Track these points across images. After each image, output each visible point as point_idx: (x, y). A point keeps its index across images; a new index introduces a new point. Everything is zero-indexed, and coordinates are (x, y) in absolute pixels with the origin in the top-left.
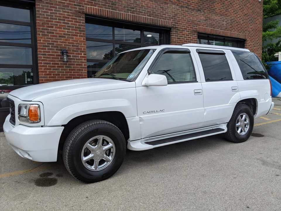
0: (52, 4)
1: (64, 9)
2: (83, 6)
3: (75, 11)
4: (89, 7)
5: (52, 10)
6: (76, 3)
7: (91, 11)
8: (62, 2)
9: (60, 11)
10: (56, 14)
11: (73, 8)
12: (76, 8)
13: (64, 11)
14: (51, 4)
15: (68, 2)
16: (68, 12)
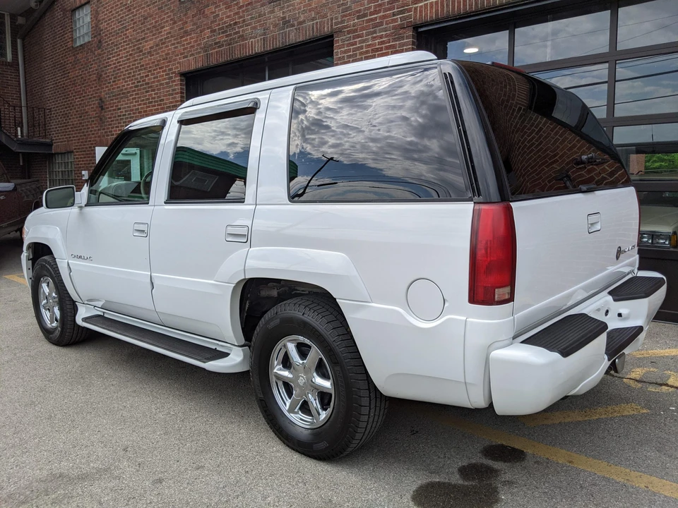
0: (356, 31)
1: (375, 32)
2: (410, 10)
3: (394, 28)
4: (421, 7)
5: (355, 43)
6: (396, 10)
7: (426, 14)
8: (372, 20)
9: (368, 39)
10: (362, 48)
11: (390, 23)
12: (396, 20)
13: (375, 37)
14: (354, 32)
15: (382, 14)
16: (381, 37)
